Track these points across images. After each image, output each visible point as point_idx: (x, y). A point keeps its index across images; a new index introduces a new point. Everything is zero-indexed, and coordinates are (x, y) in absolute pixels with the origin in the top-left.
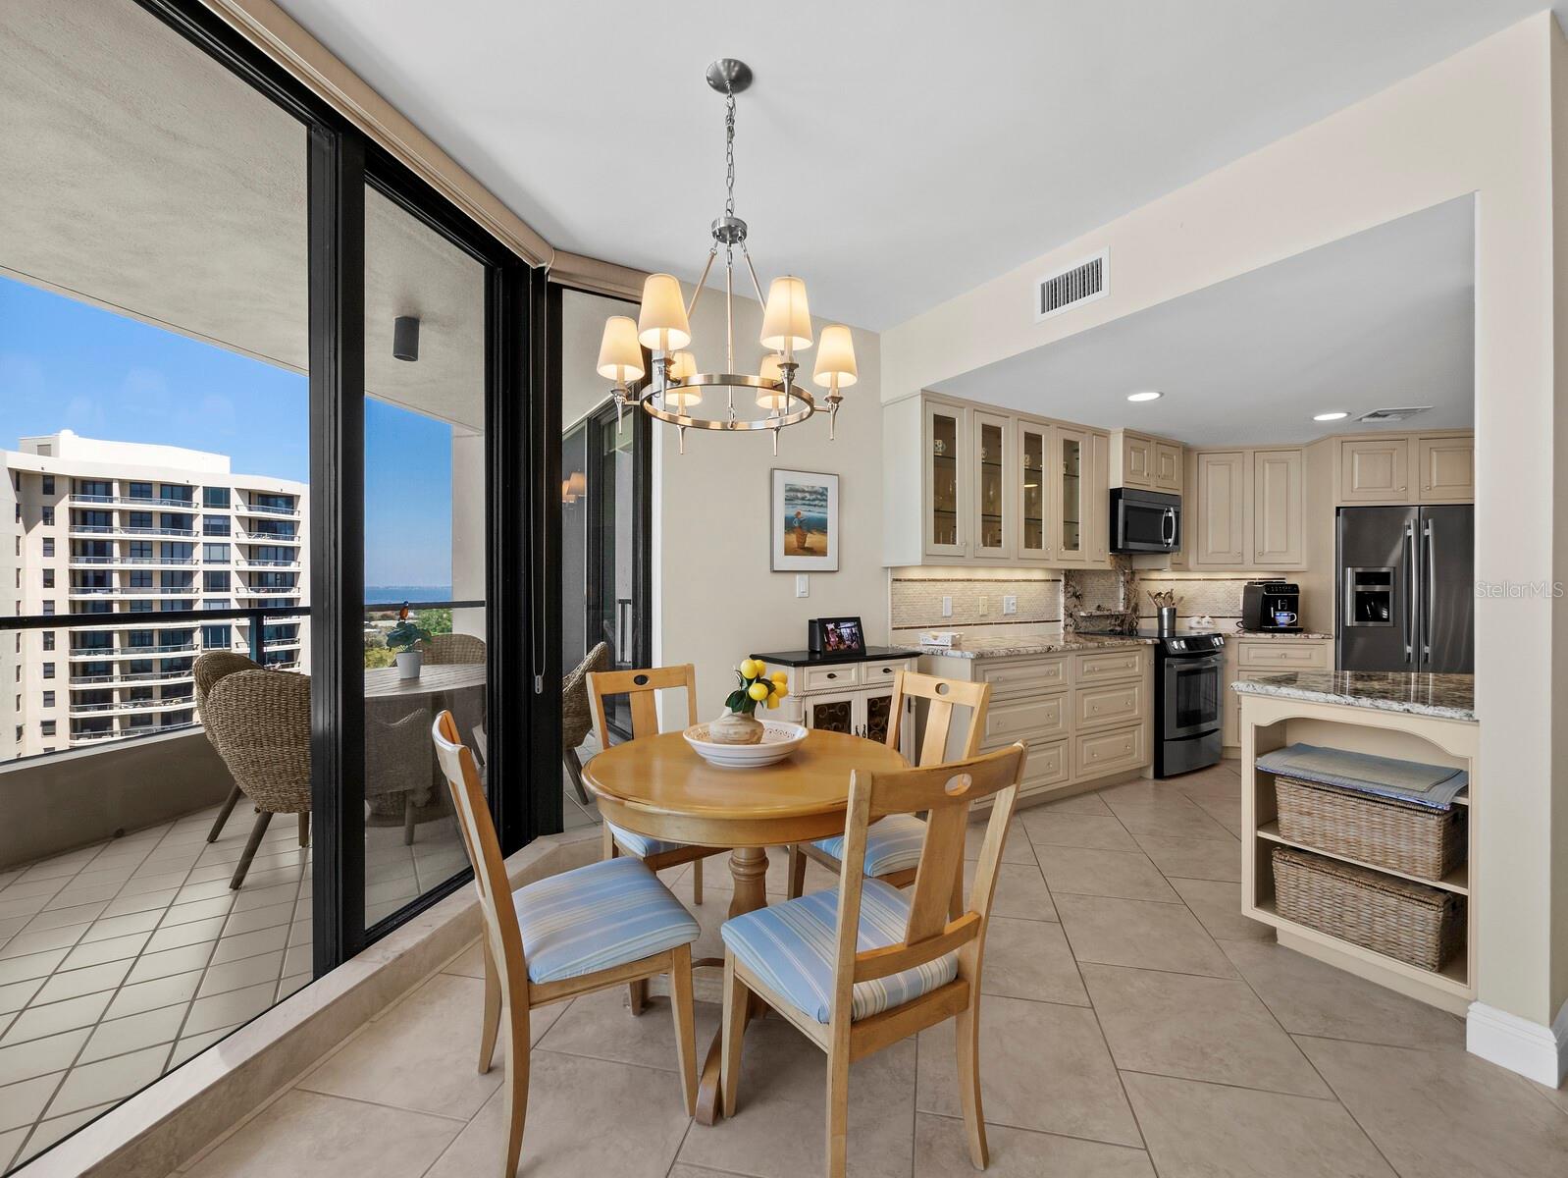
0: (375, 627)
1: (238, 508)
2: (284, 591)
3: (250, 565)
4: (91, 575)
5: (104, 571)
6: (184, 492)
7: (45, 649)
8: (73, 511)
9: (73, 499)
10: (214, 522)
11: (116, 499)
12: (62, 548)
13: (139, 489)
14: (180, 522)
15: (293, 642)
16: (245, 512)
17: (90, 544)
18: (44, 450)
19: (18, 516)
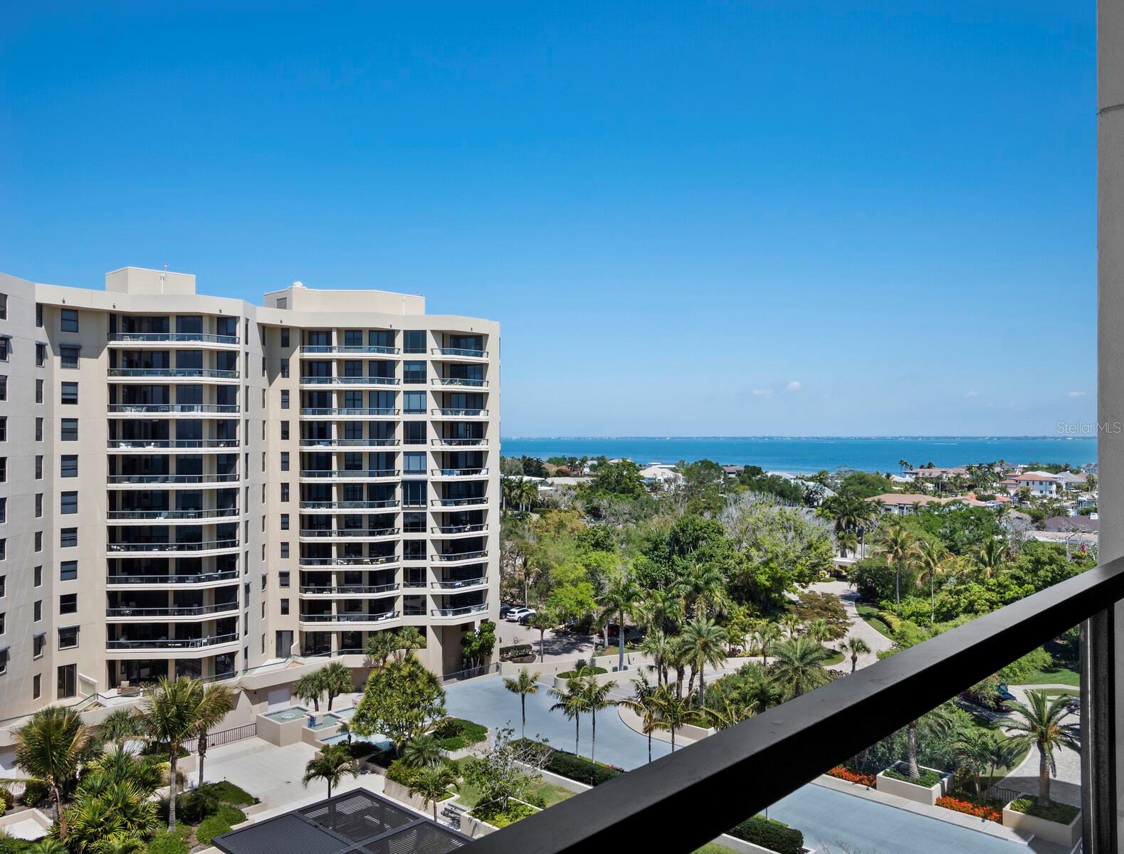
0: (551, 485)
1: (434, 353)
2: (474, 443)
3: (443, 414)
4: (315, 426)
5: (325, 422)
6: (384, 338)
7: (282, 501)
8: (303, 362)
9: (302, 350)
10: (414, 368)
11: (335, 348)
12: (295, 400)
13: (352, 337)
14: (383, 370)
15: (482, 502)
16: (439, 356)
17: (315, 395)
18: (282, 303)
19: (264, 369)
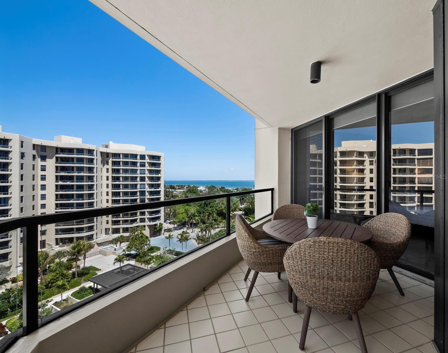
0: (177, 191)
1: (147, 160)
2: (157, 182)
3: (150, 175)
4: (116, 177)
5: (119, 176)
6: (135, 156)
7: (107, 196)
8: (112, 161)
9: (112, 159)
10: (142, 164)
11: (121, 158)
12: (110, 171)
13: (126, 156)
14: (134, 164)
15: (159, 195)
16: (149, 161)
17: (116, 170)
18: (107, 147)
19: (101, 163)
